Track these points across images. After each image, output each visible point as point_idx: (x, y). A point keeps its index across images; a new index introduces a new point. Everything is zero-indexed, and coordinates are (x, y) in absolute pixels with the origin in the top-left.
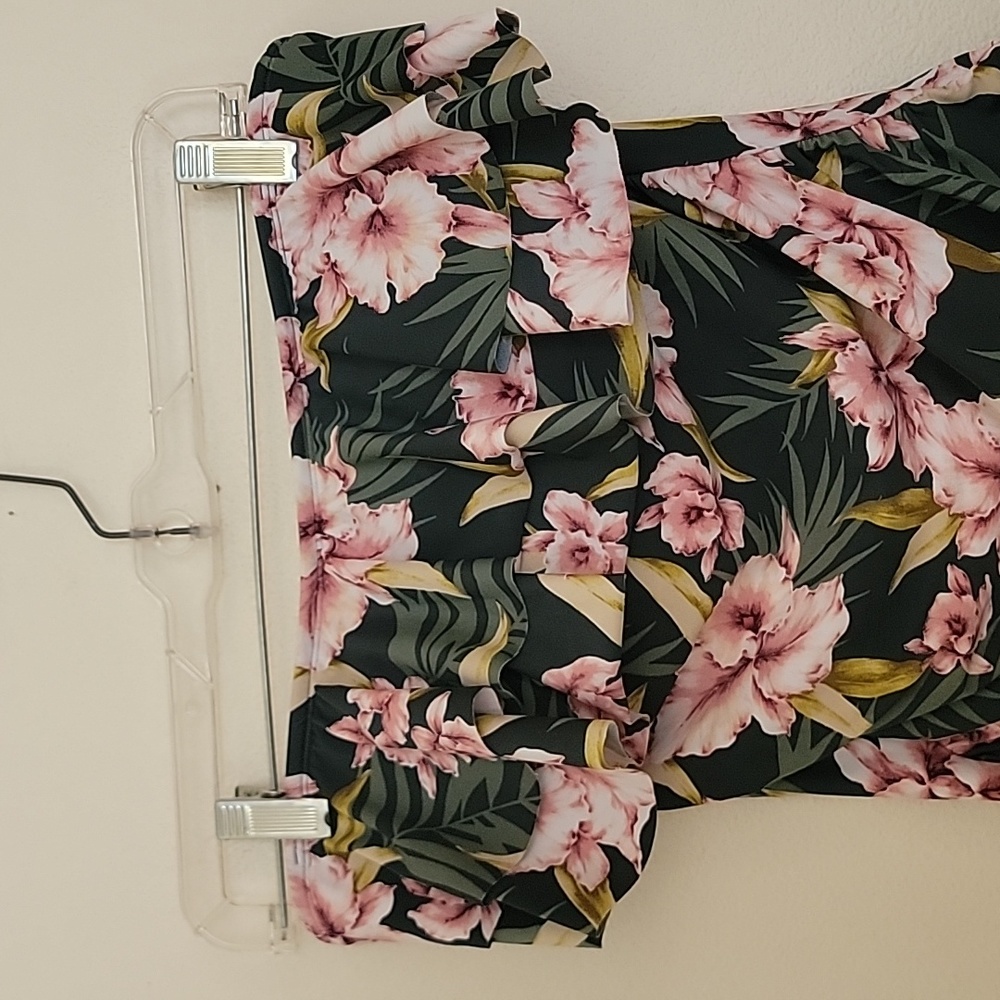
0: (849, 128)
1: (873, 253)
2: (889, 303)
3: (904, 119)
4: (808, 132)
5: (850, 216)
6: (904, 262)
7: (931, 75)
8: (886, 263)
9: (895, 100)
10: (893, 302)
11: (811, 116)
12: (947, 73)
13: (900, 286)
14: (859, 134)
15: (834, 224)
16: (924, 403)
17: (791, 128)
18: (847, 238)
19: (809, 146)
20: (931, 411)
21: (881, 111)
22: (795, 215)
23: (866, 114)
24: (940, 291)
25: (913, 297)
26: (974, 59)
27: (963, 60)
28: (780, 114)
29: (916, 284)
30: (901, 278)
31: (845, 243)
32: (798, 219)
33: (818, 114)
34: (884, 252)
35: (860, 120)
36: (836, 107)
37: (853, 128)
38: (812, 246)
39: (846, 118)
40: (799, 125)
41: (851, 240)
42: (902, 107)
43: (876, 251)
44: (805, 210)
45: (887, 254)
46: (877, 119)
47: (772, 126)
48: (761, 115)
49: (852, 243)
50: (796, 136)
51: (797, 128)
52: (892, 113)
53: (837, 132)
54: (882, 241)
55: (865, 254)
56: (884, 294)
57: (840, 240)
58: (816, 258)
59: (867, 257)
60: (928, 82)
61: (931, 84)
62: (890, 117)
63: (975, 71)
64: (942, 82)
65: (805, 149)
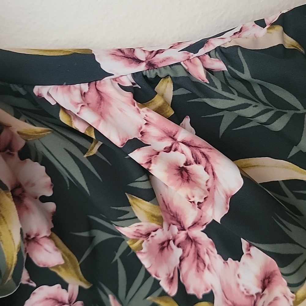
0: (179, 64)
1: (190, 161)
2: (196, 203)
3: (217, 57)
4: (151, 65)
5: (175, 137)
6: (210, 171)
7: (237, 30)
8: (198, 170)
9: (212, 44)
10: (199, 203)
11: (154, 53)
12: (248, 29)
13: (206, 189)
14: (186, 68)
15: (165, 137)
16: (212, 251)
17: (139, 61)
18: (173, 149)
19: (151, 74)
20: (215, 257)
21: (202, 52)
22: (140, 127)
23: (192, 54)
24: (233, 194)
25: (213, 199)
26: (268, 21)
27: (261, 23)
28: (132, 50)
29: (217, 187)
30: (207, 181)
31: (172, 152)
32: (141, 130)
33: (158, 52)
34: (197, 162)
35: (186, 58)
36: (171, 47)
37: (182, 63)
38: (148, 158)
39: (177, 56)
40: (144, 60)
41: (175, 150)
42: (216, 49)
43: (192, 160)
44: (146, 124)
45: (199, 163)
46: (198, 57)
47: (126, 60)
48: (120, 50)
49: (176, 152)
50: (142, 68)
51: (143, 61)
52: (209, 53)
53: (171, 66)
54: (196, 155)
55: (184, 162)
56: (194, 197)
57: (168, 150)
58: (150, 167)
59: (186, 164)
60: (235, 34)
61: (237, 35)
62: (207, 56)
63: (268, 29)
64: (244, 34)
65: (148, 76)
